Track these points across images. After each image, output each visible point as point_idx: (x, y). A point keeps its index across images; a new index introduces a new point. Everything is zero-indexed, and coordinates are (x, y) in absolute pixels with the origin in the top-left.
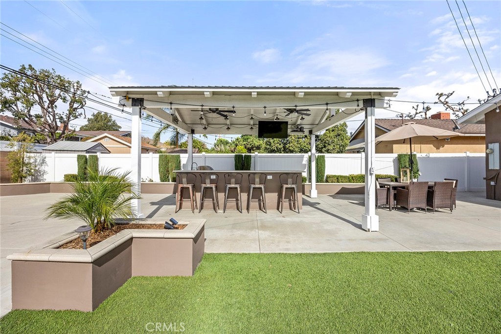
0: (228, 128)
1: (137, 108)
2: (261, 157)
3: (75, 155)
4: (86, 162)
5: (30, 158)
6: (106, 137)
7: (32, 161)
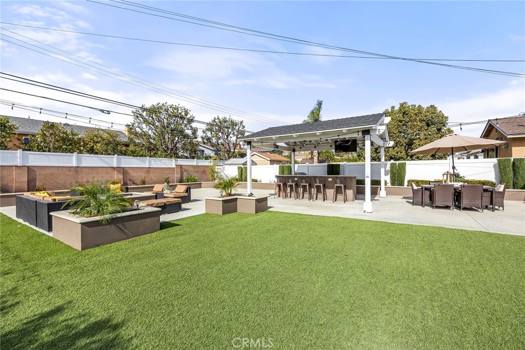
0: (315, 147)
1: (249, 146)
2: (348, 165)
3: (236, 167)
4: (242, 171)
5: (217, 169)
6: (255, 154)
7: (219, 170)
